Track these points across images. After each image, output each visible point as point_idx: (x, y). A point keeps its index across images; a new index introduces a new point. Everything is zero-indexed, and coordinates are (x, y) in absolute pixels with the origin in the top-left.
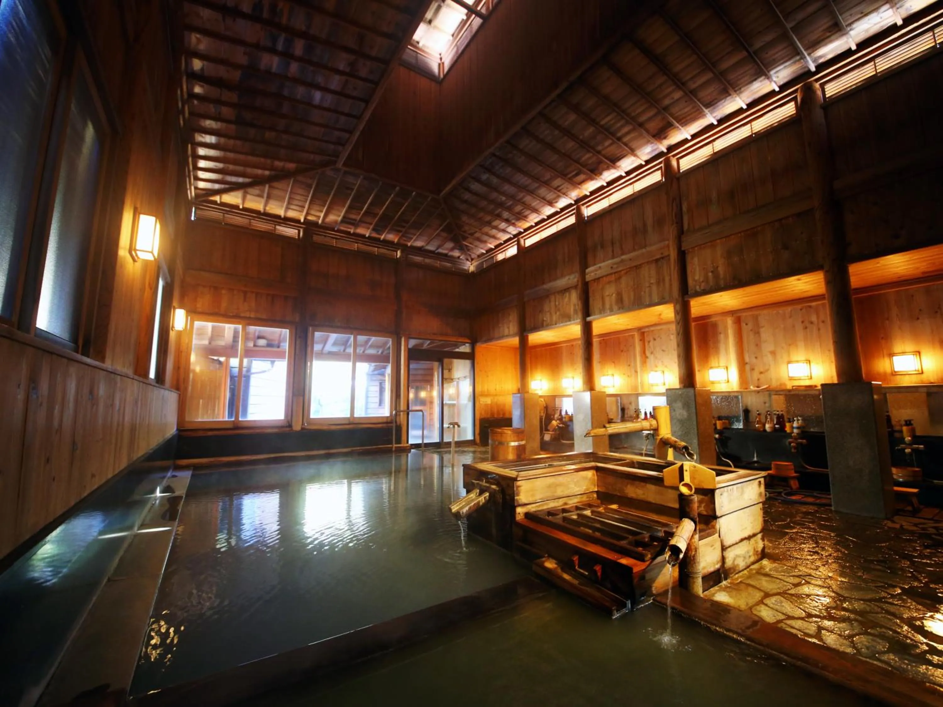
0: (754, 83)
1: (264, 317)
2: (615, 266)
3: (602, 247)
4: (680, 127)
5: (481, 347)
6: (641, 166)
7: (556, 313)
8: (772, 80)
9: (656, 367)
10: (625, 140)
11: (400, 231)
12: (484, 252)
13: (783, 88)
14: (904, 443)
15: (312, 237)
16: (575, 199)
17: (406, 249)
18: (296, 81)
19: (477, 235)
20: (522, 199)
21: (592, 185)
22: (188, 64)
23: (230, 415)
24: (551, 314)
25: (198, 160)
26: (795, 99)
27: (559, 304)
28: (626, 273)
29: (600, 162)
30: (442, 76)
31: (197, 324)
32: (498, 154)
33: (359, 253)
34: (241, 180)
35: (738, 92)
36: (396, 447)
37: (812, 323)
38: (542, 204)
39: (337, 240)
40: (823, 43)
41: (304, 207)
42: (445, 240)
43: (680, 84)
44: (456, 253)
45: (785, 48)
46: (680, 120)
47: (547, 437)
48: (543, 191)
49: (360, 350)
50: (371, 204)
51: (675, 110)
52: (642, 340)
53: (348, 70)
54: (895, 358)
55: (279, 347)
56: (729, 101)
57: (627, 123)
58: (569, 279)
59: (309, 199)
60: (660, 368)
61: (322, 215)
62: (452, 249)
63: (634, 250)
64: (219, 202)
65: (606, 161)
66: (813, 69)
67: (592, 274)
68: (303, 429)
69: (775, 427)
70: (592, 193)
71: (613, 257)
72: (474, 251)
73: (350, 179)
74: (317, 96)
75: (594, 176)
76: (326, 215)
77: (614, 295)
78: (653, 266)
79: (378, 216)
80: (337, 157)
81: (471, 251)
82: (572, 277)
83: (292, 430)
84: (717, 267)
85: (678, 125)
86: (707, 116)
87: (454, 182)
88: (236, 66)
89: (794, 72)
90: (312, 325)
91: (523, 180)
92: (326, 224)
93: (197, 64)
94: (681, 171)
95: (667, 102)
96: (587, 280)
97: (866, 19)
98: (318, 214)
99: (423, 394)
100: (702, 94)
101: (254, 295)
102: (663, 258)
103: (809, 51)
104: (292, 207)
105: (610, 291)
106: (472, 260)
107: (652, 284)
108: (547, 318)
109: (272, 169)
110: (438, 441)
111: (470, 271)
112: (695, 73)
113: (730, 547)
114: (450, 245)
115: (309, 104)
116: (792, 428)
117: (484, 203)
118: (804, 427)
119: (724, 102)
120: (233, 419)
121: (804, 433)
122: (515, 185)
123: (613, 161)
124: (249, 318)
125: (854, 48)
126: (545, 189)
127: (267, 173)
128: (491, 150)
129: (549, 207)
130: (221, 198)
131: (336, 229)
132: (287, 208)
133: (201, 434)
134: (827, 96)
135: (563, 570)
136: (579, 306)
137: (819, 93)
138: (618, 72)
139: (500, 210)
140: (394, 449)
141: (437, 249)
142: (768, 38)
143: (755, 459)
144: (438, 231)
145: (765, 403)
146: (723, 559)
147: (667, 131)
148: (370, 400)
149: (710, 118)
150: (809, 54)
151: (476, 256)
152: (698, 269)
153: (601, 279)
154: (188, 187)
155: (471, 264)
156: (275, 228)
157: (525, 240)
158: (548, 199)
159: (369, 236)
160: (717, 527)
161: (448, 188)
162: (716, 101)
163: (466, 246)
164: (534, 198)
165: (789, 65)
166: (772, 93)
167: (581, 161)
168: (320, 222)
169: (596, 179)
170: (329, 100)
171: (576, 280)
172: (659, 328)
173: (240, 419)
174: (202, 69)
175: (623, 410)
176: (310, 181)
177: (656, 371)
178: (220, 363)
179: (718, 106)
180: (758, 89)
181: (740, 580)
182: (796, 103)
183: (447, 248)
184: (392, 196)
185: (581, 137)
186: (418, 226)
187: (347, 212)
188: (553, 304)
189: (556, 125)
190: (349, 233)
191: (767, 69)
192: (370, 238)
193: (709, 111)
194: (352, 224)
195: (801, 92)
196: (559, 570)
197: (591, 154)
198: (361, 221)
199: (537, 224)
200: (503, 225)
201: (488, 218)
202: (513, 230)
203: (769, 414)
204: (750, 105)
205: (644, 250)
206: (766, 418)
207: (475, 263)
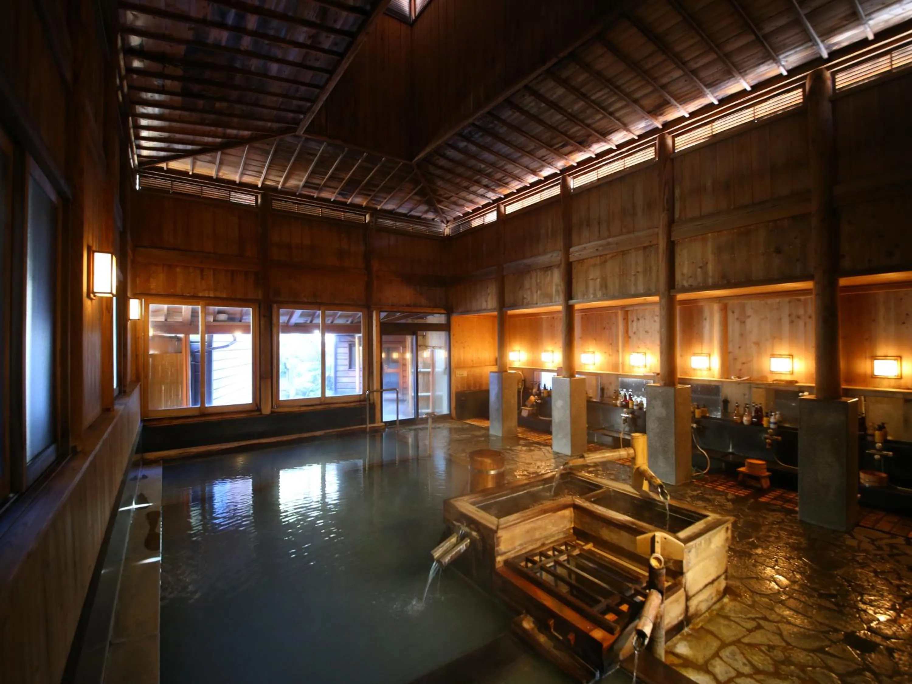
0: (761, 66)
1: (224, 296)
2: (600, 248)
3: (588, 225)
4: (678, 105)
5: (456, 319)
6: (632, 141)
7: (537, 292)
8: (781, 64)
9: (638, 347)
10: (617, 115)
11: (369, 195)
12: (461, 215)
13: (792, 72)
14: (874, 448)
15: (271, 202)
16: (561, 168)
17: (375, 213)
18: (249, 54)
19: (454, 199)
20: (503, 166)
21: (580, 157)
22: (125, 41)
23: (195, 401)
24: (531, 292)
25: (140, 130)
26: (803, 86)
27: (540, 282)
28: (611, 258)
29: (590, 135)
30: (413, 16)
31: (152, 307)
32: (477, 123)
33: (324, 219)
34: (189, 147)
35: (743, 74)
36: (370, 428)
37: (799, 317)
38: (525, 172)
39: (300, 206)
40: (839, 31)
41: (262, 173)
42: (420, 203)
43: (681, 63)
44: (430, 216)
45: (797, 34)
46: (679, 98)
47: (525, 413)
48: (526, 160)
49: (328, 321)
50: (336, 169)
51: (673, 88)
52: (626, 319)
53: (309, 42)
54: (876, 362)
55: (240, 321)
56: (732, 83)
57: (620, 99)
58: (552, 256)
59: (267, 164)
60: (642, 350)
61: (282, 180)
62: (426, 212)
63: (621, 234)
64: (165, 168)
65: (596, 134)
66: (825, 55)
67: (577, 254)
68: (272, 412)
69: (753, 421)
70: (580, 164)
71: (599, 238)
72: (450, 214)
73: (312, 145)
74: (274, 68)
75: (582, 147)
76: (285, 181)
77: (599, 280)
78: (641, 252)
79: (344, 181)
80: (298, 124)
81: (446, 213)
82: (555, 254)
83: (261, 414)
84: (707, 263)
85: (675, 103)
86: (708, 96)
87: (428, 150)
88: (180, 41)
89: (804, 57)
90: (276, 302)
91: (506, 149)
92: (285, 188)
93: (135, 41)
94: (676, 151)
95: (665, 80)
96: (571, 260)
97: (888, 9)
98: (277, 179)
99: (395, 355)
100: (704, 74)
101: (212, 272)
102: (651, 246)
103: (824, 38)
104: (248, 172)
105: (595, 274)
106: (448, 222)
107: (638, 272)
108: (527, 295)
109: (224, 136)
110: (413, 417)
111: (446, 234)
112: (697, 53)
113: (694, 595)
114: (424, 208)
115: (265, 75)
116: (769, 422)
117: (461, 170)
118: (780, 422)
119: (727, 83)
120: (199, 406)
121: (780, 428)
122: (496, 153)
123: (604, 135)
124: (209, 298)
125: (871, 37)
126: (528, 158)
127: (219, 140)
128: (471, 120)
129: (533, 176)
130: (167, 165)
131: (297, 194)
132: (243, 174)
133: (166, 423)
134: (837, 87)
135: (540, 630)
136: (562, 287)
137: (829, 83)
138: (614, 49)
139: (479, 177)
140: (368, 430)
141: (410, 211)
142: (781, 22)
143: (731, 450)
144: (411, 195)
145: (745, 395)
146: (687, 608)
147: (664, 108)
148: (340, 362)
149: (711, 98)
150: (823, 41)
151: (452, 219)
152: (686, 263)
153: (585, 261)
154: (131, 157)
155: (447, 227)
156: (230, 195)
157: (505, 206)
158: (531, 168)
159: (334, 201)
160: (684, 581)
161: (422, 155)
162: (719, 81)
163: (441, 209)
164: (517, 167)
165: (801, 50)
166: (779, 78)
167: (569, 133)
168: (280, 187)
169: (585, 151)
170: (287, 71)
171: (559, 258)
172: (643, 307)
173: (206, 405)
174: (141, 45)
175: (602, 389)
176: (267, 147)
177: (638, 353)
178: (179, 339)
179: (720, 87)
180: (764, 72)
181: (700, 625)
182: (804, 91)
183: (420, 211)
184: (360, 161)
185: (570, 110)
186: (389, 190)
187: (309, 177)
188: (534, 281)
189: (540, 97)
190: (312, 197)
191: (775, 53)
192: (335, 202)
193: (710, 91)
194: (316, 189)
195: (811, 78)
196: (536, 631)
197: (580, 128)
198: (325, 185)
199: (519, 191)
200: (482, 191)
201: (466, 184)
202: (493, 196)
203: (748, 408)
204: (755, 88)
205: (631, 235)
206: (745, 411)
207: (451, 226)
